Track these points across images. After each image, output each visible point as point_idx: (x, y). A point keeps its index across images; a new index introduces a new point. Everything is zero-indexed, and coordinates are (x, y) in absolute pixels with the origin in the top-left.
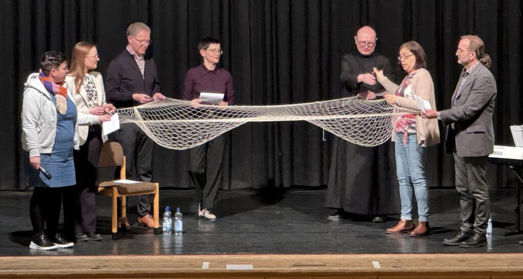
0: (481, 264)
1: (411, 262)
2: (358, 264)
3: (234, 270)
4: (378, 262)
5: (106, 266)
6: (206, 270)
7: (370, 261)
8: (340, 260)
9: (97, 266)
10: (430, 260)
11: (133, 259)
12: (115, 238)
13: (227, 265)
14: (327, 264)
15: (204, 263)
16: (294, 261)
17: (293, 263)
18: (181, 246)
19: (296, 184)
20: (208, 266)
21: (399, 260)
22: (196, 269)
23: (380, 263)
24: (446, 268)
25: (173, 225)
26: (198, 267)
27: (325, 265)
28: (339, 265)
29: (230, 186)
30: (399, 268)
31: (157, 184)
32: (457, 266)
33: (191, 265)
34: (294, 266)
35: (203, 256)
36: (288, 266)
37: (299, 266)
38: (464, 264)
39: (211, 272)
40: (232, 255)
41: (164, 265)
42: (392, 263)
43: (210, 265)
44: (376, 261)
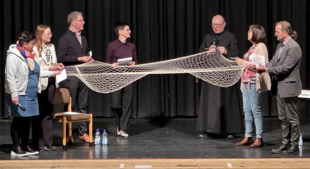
0: (295, 165)
1: (251, 163)
2: (218, 165)
4: (230, 164)
5: (59, 166)
7: (225, 163)
8: (207, 163)
9: (53, 167)
10: (264, 163)
11: (76, 162)
12: (64, 148)
13: (136, 166)
14: (198, 165)
15: (121, 164)
16: (178, 163)
17: (177, 165)
18: (106, 154)
19: (179, 114)
21: (244, 163)
23: (232, 164)
24: (273, 167)
25: (101, 141)
26: (116, 167)
27: (197, 166)
28: (206, 165)
29: (137, 116)
30: (244, 167)
31: (91, 115)
32: (281, 166)
33: (113, 165)
34: (177, 166)
35: (120, 160)
36: (173, 166)
37: (181, 166)
38: (284, 164)
40: (139, 159)
41: (96, 166)
42: (239, 164)
43: (124, 165)
44: (229, 163)
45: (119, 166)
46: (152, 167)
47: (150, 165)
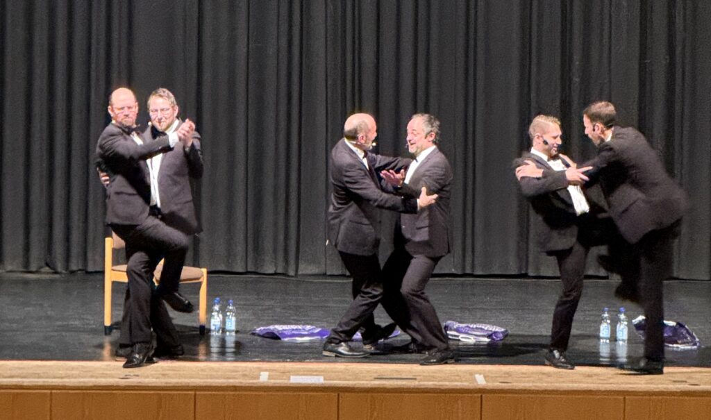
0: (611, 381)
1: (524, 376)
2: (457, 378)
3: (299, 384)
4: (482, 376)
5: (137, 376)
6: (263, 383)
7: (472, 374)
8: (435, 373)
9: (126, 375)
11: (172, 367)
13: (292, 377)
14: (418, 378)
15: (262, 373)
16: (376, 372)
17: (376, 375)
18: (233, 350)
20: (267, 377)
21: (509, 374)
22: (251, 381)
23: (485, 377)
26: (254, 378)
27: (415, 379)
28: (433, 378)
29: (297, 271)
30: (509, 384)
31: (204, 271)
33: (245, 375)
34: (376, 378)
35: (261, 363)
36: (368, 379)
37: (382, 379)
38: (590, 380)
39: (270, 385)
40: (298, 363)
41: (211, 375)
42: (500, 377)
43: (269, 376)
44: (480, 374)
45: (258, 377)
46: (325, 379)
47: (321, 375)
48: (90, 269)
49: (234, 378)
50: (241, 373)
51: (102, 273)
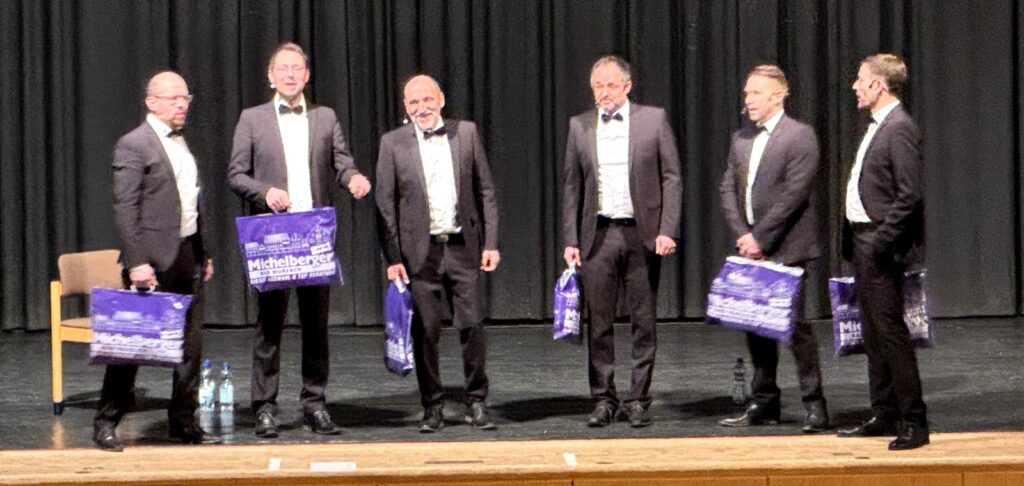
0: (749, 456)
1: (629, 453)
2: (540, 458)
3: (323, 473)
4: (573, 455)
5: (101, 468)
6: (275, 472)
7: (559, 453)
8: (508, 452)
9: (85, 469)
10: (663, 451)
13: (312, 464)
14: (485, 460)
15: (271, 460)
16: (427, 455)
17: (427, 459)
20: (278, 465)
21: (609, 451)
22: (257, 471)
23: (577, 456)
25: (216, 393)
26: (261, 467)
27: (482, 462)
28: (507, 460)
30: (609, 466)
33: (248, 464)
34: (427, 463)
35: (270, 446)
36: (417, 463)
37: (438, 463)
38: (720, 455)
39: (285, 475)
40: (320, 446)
41: (202, 465)
42: (598, 455)
43: (281, 464)
44: (570, 452)
45: (266, 466)
46: (358, 466)
47: (353, 461)
48: (32, 326)
49: (232, 467)
50: (243, 461)
51: (48, 331)
